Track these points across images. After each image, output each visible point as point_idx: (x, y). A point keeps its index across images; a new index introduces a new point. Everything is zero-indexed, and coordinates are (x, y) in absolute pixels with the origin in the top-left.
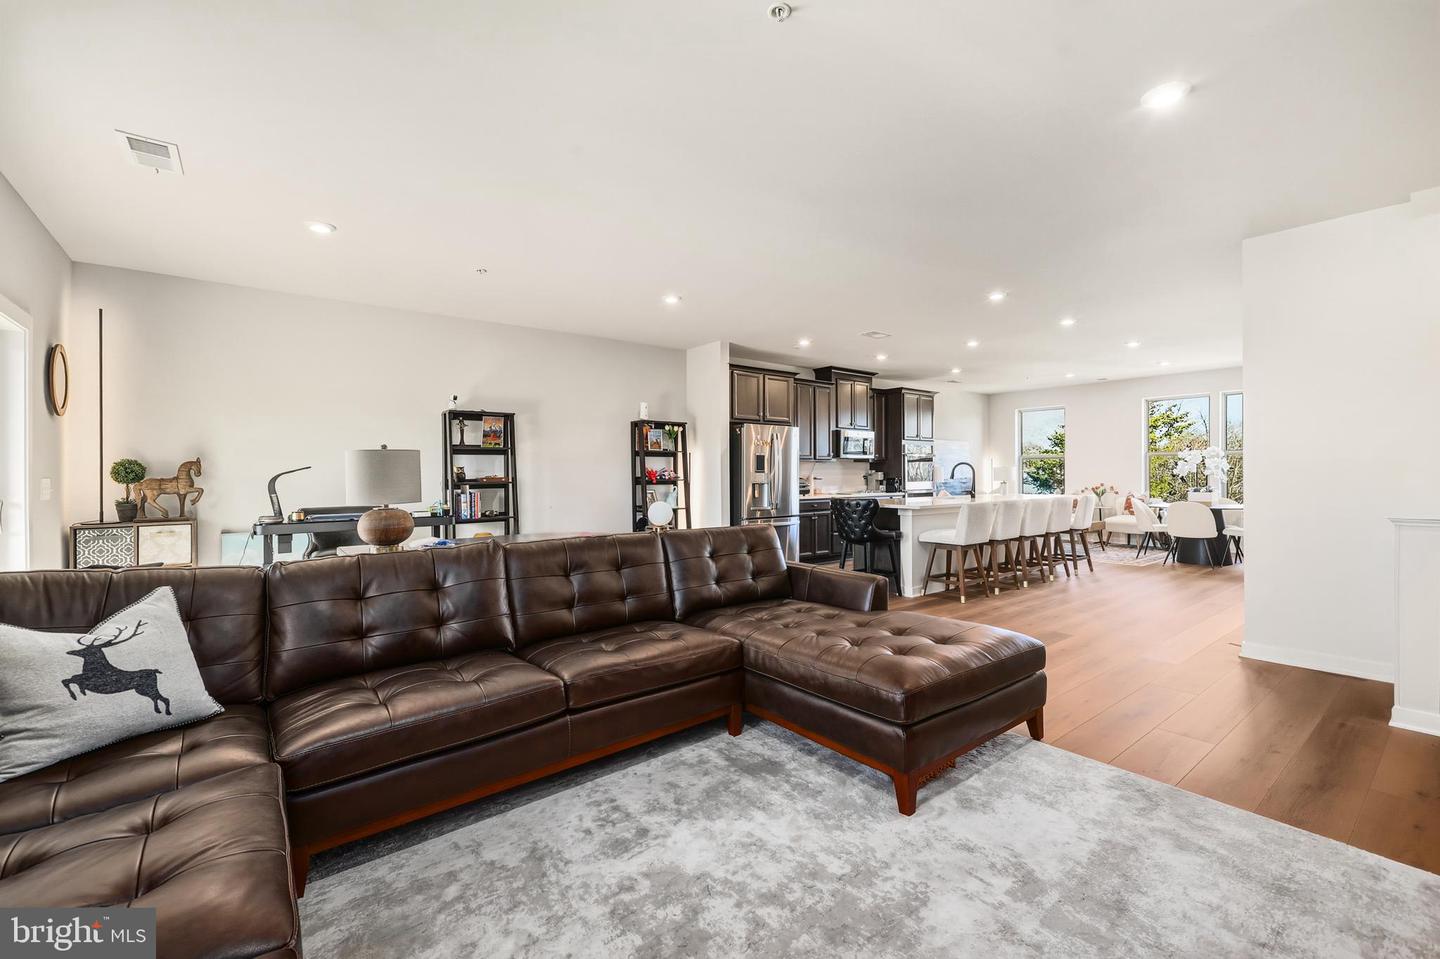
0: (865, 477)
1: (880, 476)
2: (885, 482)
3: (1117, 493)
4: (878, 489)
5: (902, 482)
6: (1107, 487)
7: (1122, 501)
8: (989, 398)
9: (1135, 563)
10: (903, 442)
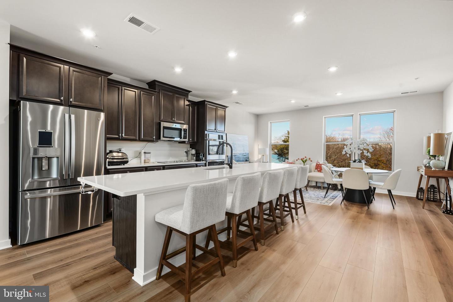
0: (187, 152)
1: (193, 152)
2: (195, 155)
3: (311, 161)
4: (192, 159)
5: (205, 156)
6: (308, 158)
7: (314, 165)
8: (258, 116)
9: (324, 202)
10: (206, 132)
